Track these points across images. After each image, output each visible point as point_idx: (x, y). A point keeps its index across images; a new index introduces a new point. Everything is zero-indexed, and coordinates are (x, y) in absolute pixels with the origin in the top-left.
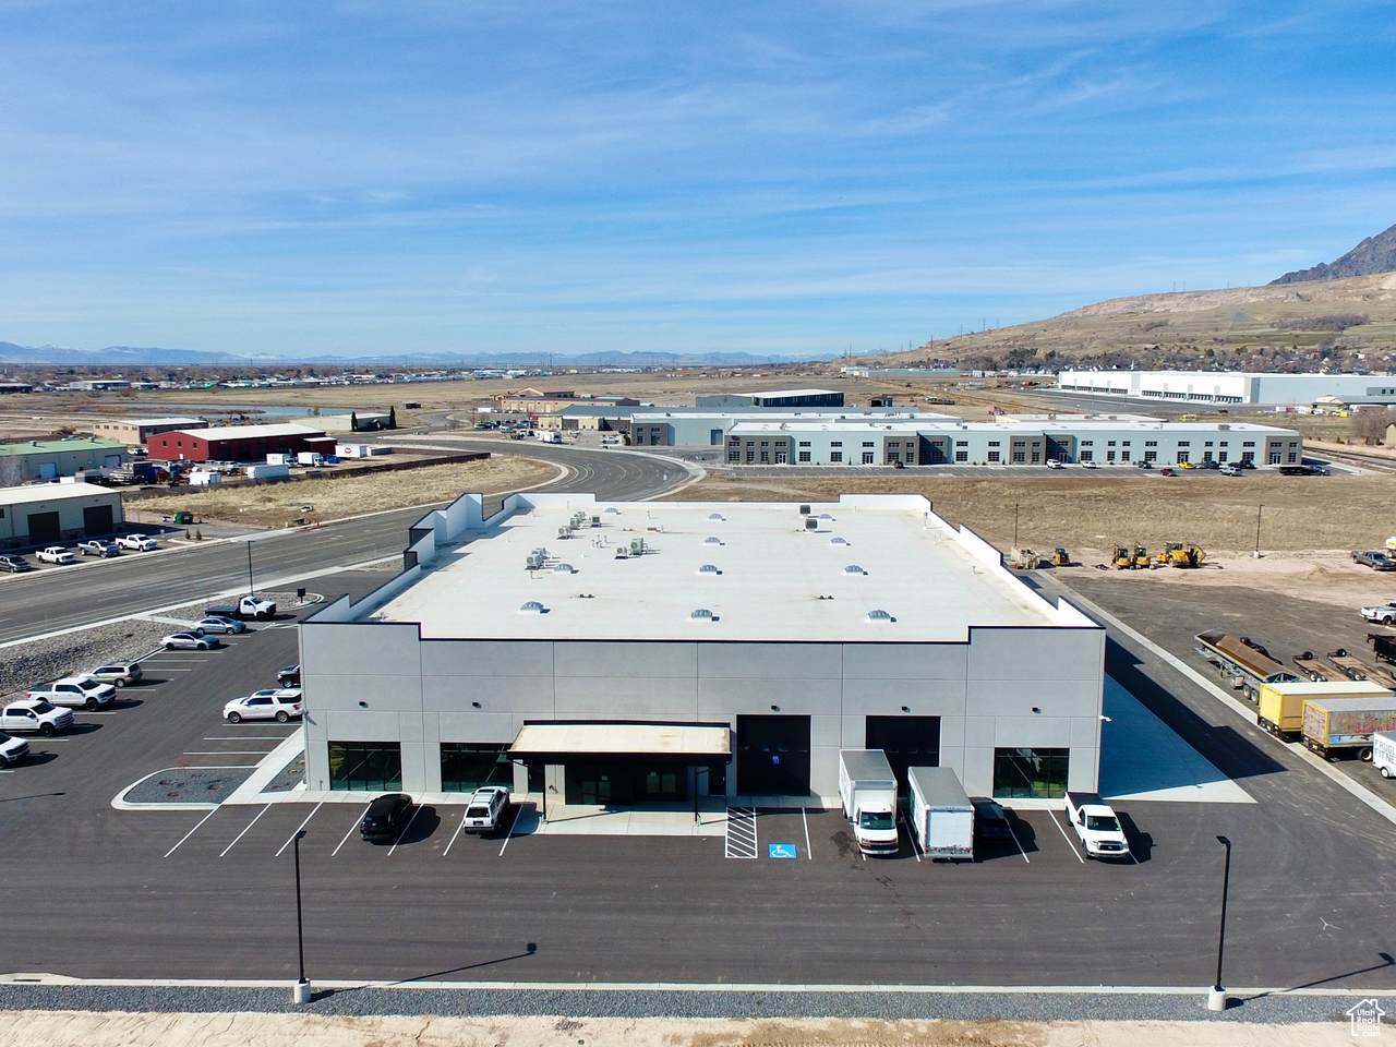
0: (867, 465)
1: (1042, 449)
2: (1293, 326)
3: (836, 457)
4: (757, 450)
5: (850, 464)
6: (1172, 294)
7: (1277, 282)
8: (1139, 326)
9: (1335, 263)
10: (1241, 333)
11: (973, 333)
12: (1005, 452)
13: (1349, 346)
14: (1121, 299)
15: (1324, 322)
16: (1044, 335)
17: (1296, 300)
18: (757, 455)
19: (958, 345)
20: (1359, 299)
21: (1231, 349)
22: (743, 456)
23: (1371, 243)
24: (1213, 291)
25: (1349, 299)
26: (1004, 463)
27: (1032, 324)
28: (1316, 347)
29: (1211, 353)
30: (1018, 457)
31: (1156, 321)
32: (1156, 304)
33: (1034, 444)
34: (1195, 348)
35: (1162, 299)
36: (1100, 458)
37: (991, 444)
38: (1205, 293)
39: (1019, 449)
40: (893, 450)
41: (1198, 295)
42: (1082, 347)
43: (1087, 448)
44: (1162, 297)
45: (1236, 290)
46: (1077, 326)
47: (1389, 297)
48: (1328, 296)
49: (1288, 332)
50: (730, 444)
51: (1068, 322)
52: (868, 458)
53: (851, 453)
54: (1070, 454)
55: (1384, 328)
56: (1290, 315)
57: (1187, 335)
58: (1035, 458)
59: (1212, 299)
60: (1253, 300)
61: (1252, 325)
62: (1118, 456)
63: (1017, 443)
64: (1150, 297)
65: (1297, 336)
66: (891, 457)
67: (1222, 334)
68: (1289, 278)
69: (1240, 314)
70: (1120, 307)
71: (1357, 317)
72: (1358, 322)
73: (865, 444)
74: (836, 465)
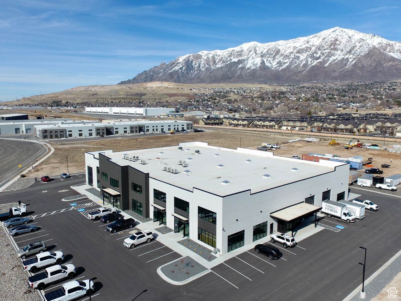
0: (90, 137)
1: (138, 129)
2: (130, 95)
3: (81, 135)
4: (54, 134)
5: (85, 137)
6: (96, 86)
7: (119, 83)
8: (90, 94)
9: (132, 79)
10: (117, 97)
11: (37, 95)
12: (128, 130)
13: (145, 101)
14: (82, 87)
15: (137, 94)
16: (61, 97)
17: (129, 88)
18: (54, 136)
19: (33, 99)
20: (143, 89)
21: (117, 101)
22: (49, 136)
23: (140, 75)
24: (107, 85)
25: (140, 89)
26: (129, 134)
27: (56, 93)
28: (137, 101)
29: (112, 102)
30: (132, 132)
31: (95, 93)
32: (92, 88)
33: (136, 128)
34: (107, 101)
35: (94, 87)
36: (151, 131)
37: (124, 128)
38: (105, 86)
39: (132, 129)
40: (98, 131)
41: (103, 86)
42: (75, 100)
43: (148, 128)
44: (94, 86)
45: (113, 85)
46: (71, 94)
47: (149, 89)
48: (136, 88)
49: (129, 97)
50: (44, 133)
51: (67, 93)
52: (91, 134)
53: (86, 134)
54: (144, 130)
55: (150, 96)
56: (128, 92)
57: (104, 97)
58: (136, 132)
59: (107, 87)
60: (118, 88)
61: (120, 95)
62: (155, 130)
63: (132, 128)
64: (90, 86)
65: (132, 98)
66: (98, 134)
67: (113, 97)
68: (122, 83)
69: (116, 92)
70: (82, 89)
71: (144, 93)
72: (144, 95)
73: (89, 130)
74: (81, 137)
